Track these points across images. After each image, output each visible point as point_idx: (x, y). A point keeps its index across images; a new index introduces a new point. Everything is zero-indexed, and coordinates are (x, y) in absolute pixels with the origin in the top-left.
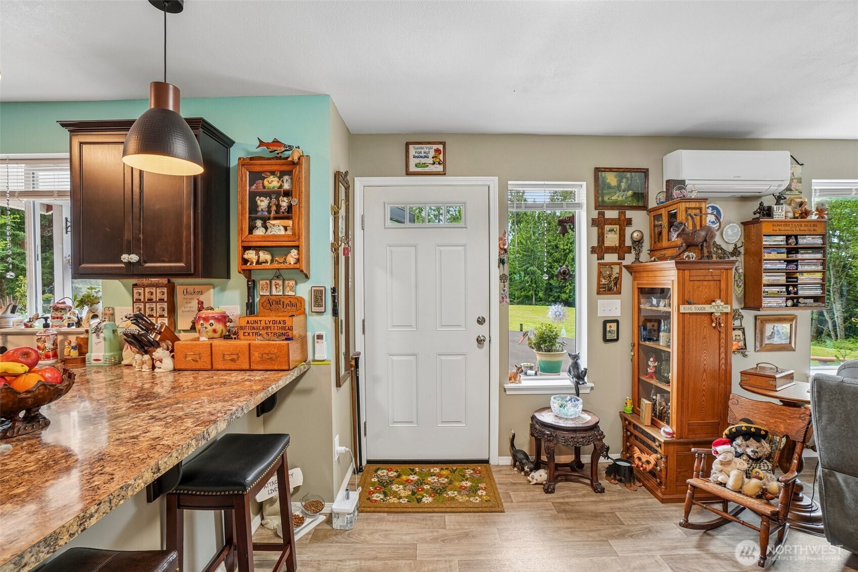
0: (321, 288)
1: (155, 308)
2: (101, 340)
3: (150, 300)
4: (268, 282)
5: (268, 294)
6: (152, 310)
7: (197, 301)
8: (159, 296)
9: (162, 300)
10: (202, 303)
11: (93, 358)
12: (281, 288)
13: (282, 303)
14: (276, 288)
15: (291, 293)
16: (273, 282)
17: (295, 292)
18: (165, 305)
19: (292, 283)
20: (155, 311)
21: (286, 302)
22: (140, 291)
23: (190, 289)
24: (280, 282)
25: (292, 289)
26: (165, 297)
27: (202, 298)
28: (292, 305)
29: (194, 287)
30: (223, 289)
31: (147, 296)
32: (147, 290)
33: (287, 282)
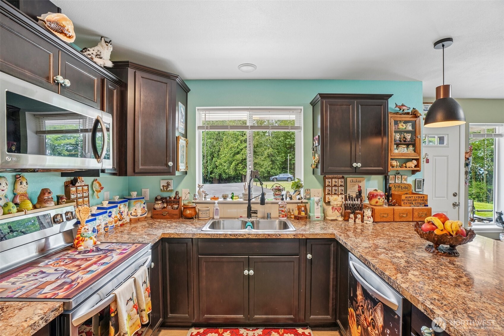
0: (421, 180)
1: (337, 190)
2: (319, 207)
3: (335, 186)
4: (394, 176)
5: (394, 182)
6: (336, 191)
7: (358, 186)
8: (340, 184)
9: (341, 186)
10: (361, 187)
11: (315, 217)
12: (400, 179)
13: (401, 187)
14: (398, 179)
15: (405, 182)
16: (397, 176)
17: (406, 181)
18: (343, 188)
19: (405, 177)
20: (337, 191)
21: (403, 186)
22: (329, 181)
23: (354, 179)
24: (400, 177)
25: (406, 180)
26: (343, 184)
27: (360, 184)
28: (405, 188)
29: (356, 178)
30: (369, 180)
31: (334, 183)
32: (333, 180)
33: (403, 176)
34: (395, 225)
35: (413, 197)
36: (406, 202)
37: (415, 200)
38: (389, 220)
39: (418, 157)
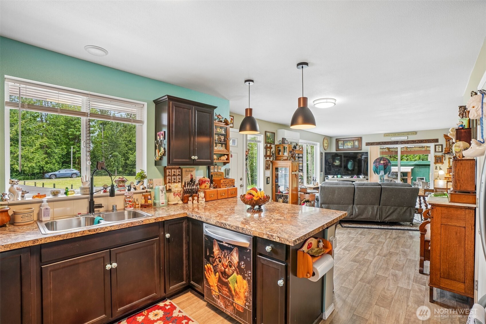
0: (229, 169)
1: (176, 179)
2: (163, 194)
3: (174, 175)
5: (213, 171)
6: (175, 179)
7: (190, 175)
8: (178, 173)
9: (179, 175)
10: (192, 175)
11: (161, 203)
12: (217, 169)
13: (217, 175)
15: (220, 171)
16: (215, 167)
17: (221, 170)
18: (180, 177)
19: (220, 167)
20: (176, 180)
21: (219, 174)
22: (170, 171)
23: (188, 169)
24: (217, 167)
25: (220, 169)
26: (180, 173)
27: (192, 173)
28: (220, 175)
30: (197, 170)
31: (173, 173)
32: (173, 170)
33: (219, 167)
34: (219, 201)
35: (227, 181)
36: (223, 185)
37: (228, 183)
38: (215, 199)
39: (228, 153)
